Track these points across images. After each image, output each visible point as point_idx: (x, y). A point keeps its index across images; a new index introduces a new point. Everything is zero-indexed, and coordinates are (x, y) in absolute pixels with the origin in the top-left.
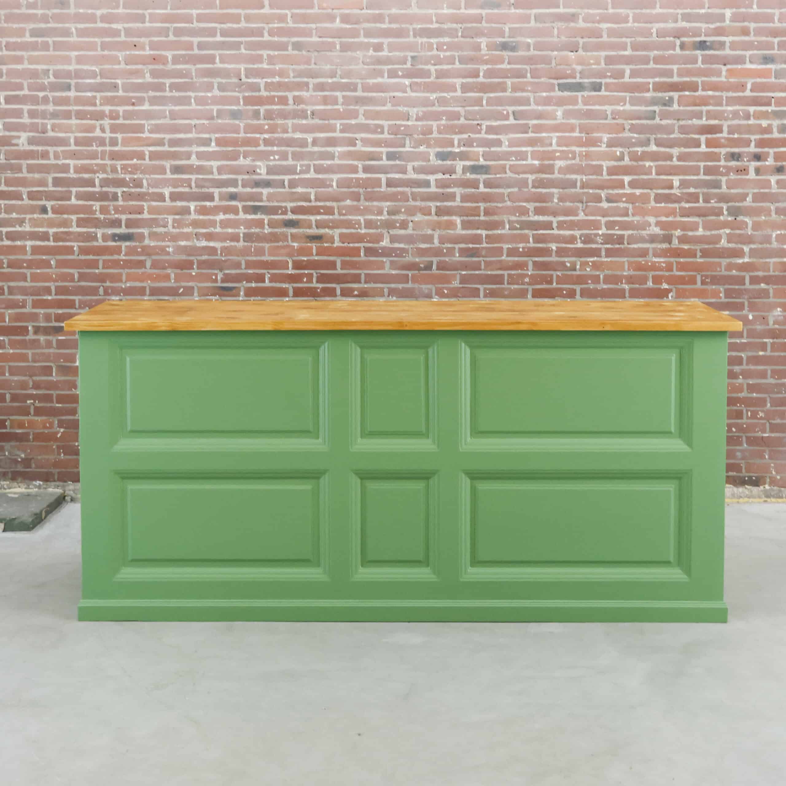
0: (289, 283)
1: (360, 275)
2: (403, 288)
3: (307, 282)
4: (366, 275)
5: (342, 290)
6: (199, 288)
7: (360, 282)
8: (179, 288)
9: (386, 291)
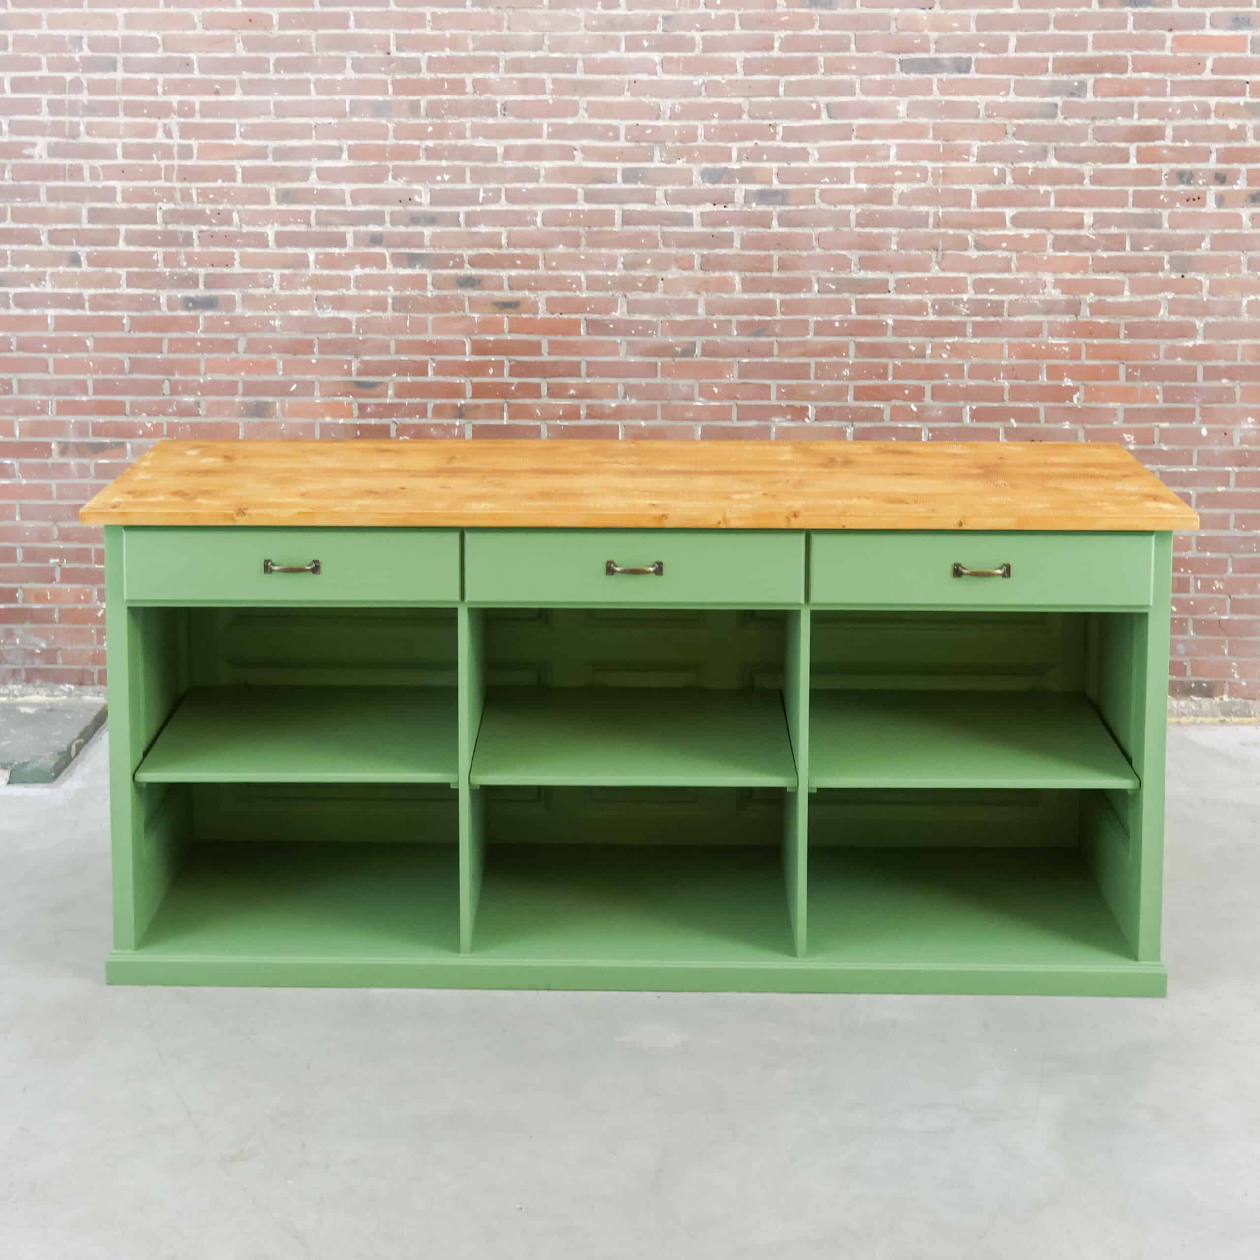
0: (466, 376)
1: (579, 363)
2: (647, 384)
3: (494, 375)
4: (588, 363)
5: (550, 387)
6: (322, 384)
7: (579, 375)
8: (291, 383)
9: (620, 389)
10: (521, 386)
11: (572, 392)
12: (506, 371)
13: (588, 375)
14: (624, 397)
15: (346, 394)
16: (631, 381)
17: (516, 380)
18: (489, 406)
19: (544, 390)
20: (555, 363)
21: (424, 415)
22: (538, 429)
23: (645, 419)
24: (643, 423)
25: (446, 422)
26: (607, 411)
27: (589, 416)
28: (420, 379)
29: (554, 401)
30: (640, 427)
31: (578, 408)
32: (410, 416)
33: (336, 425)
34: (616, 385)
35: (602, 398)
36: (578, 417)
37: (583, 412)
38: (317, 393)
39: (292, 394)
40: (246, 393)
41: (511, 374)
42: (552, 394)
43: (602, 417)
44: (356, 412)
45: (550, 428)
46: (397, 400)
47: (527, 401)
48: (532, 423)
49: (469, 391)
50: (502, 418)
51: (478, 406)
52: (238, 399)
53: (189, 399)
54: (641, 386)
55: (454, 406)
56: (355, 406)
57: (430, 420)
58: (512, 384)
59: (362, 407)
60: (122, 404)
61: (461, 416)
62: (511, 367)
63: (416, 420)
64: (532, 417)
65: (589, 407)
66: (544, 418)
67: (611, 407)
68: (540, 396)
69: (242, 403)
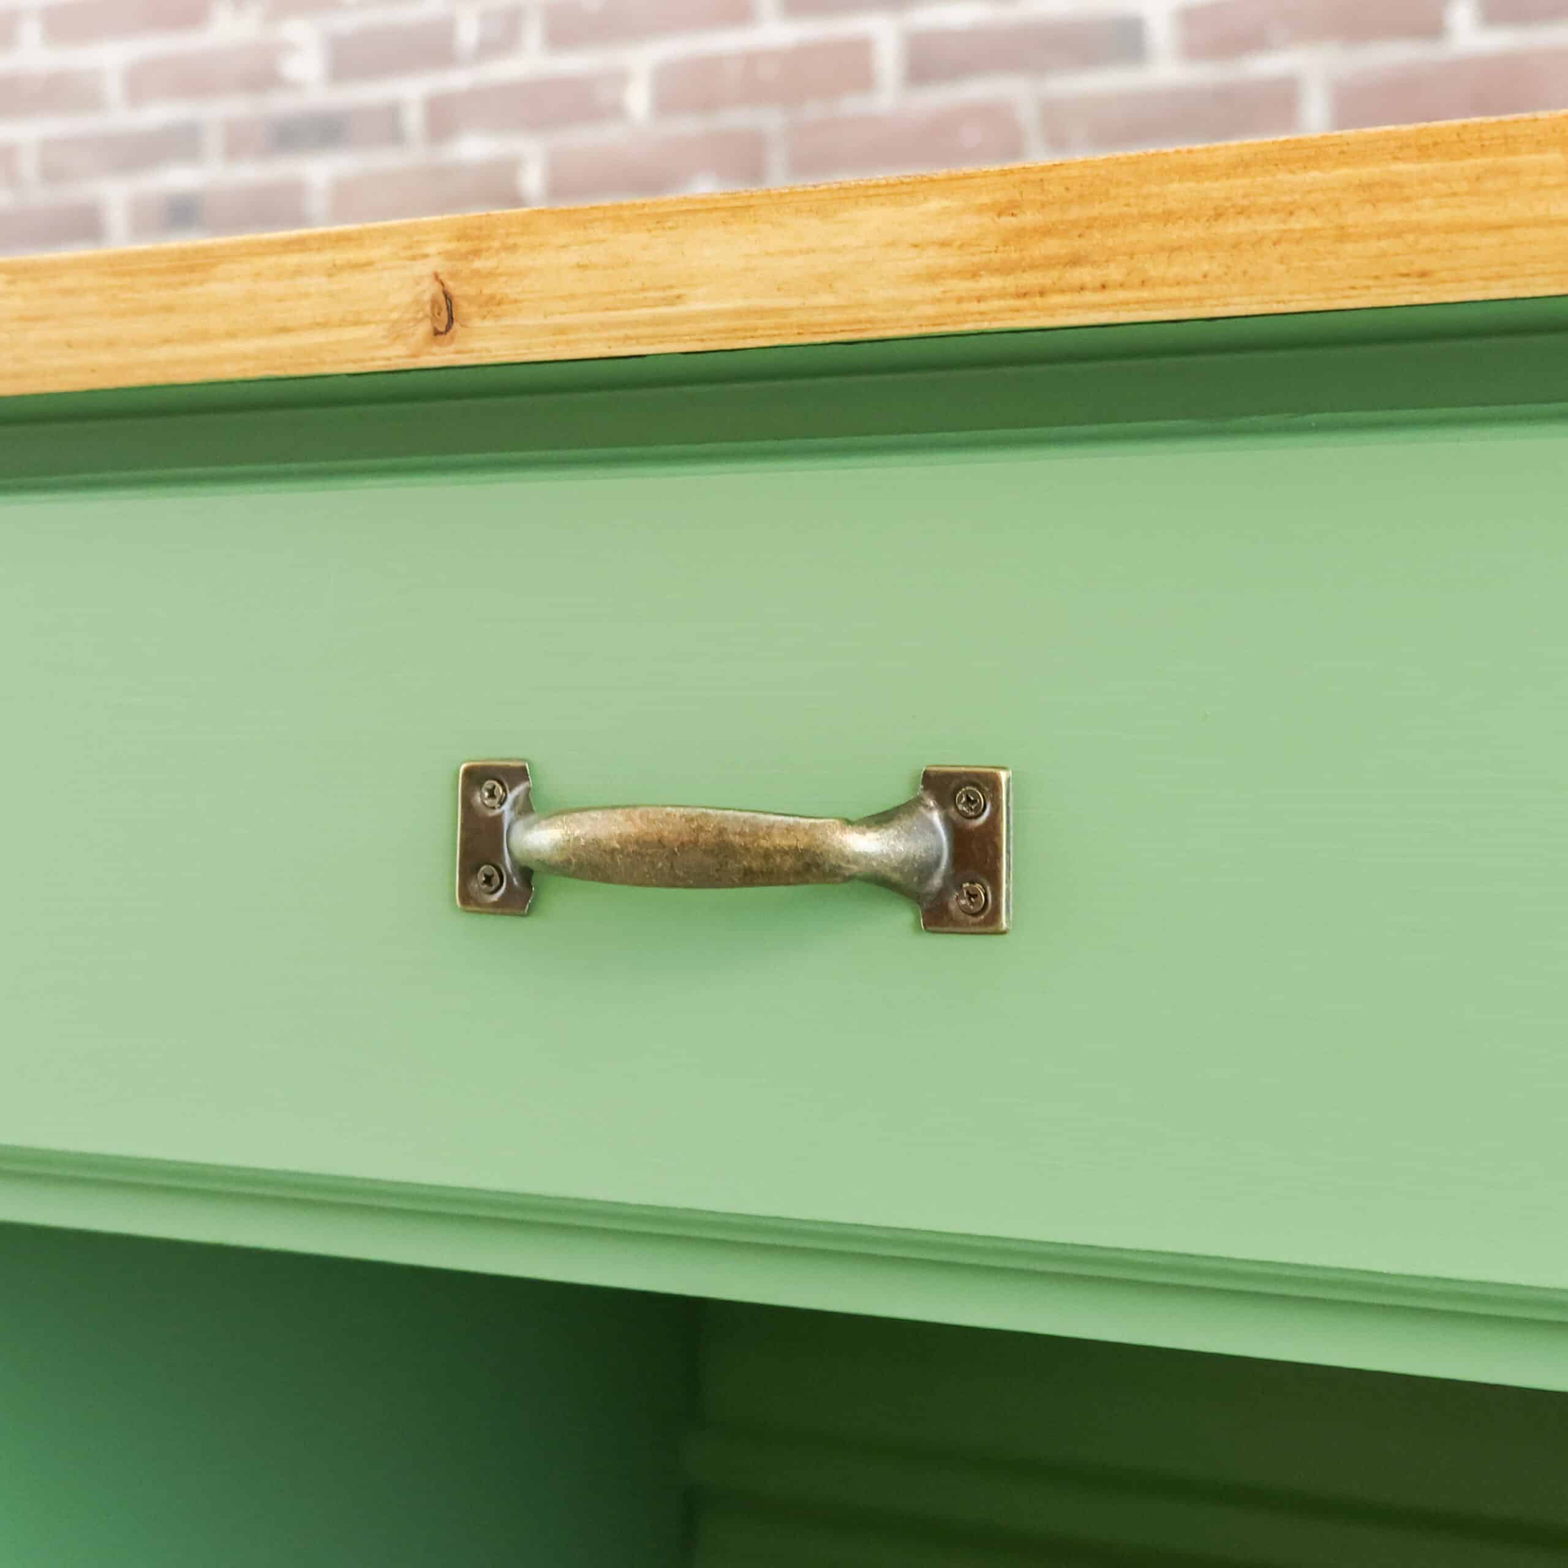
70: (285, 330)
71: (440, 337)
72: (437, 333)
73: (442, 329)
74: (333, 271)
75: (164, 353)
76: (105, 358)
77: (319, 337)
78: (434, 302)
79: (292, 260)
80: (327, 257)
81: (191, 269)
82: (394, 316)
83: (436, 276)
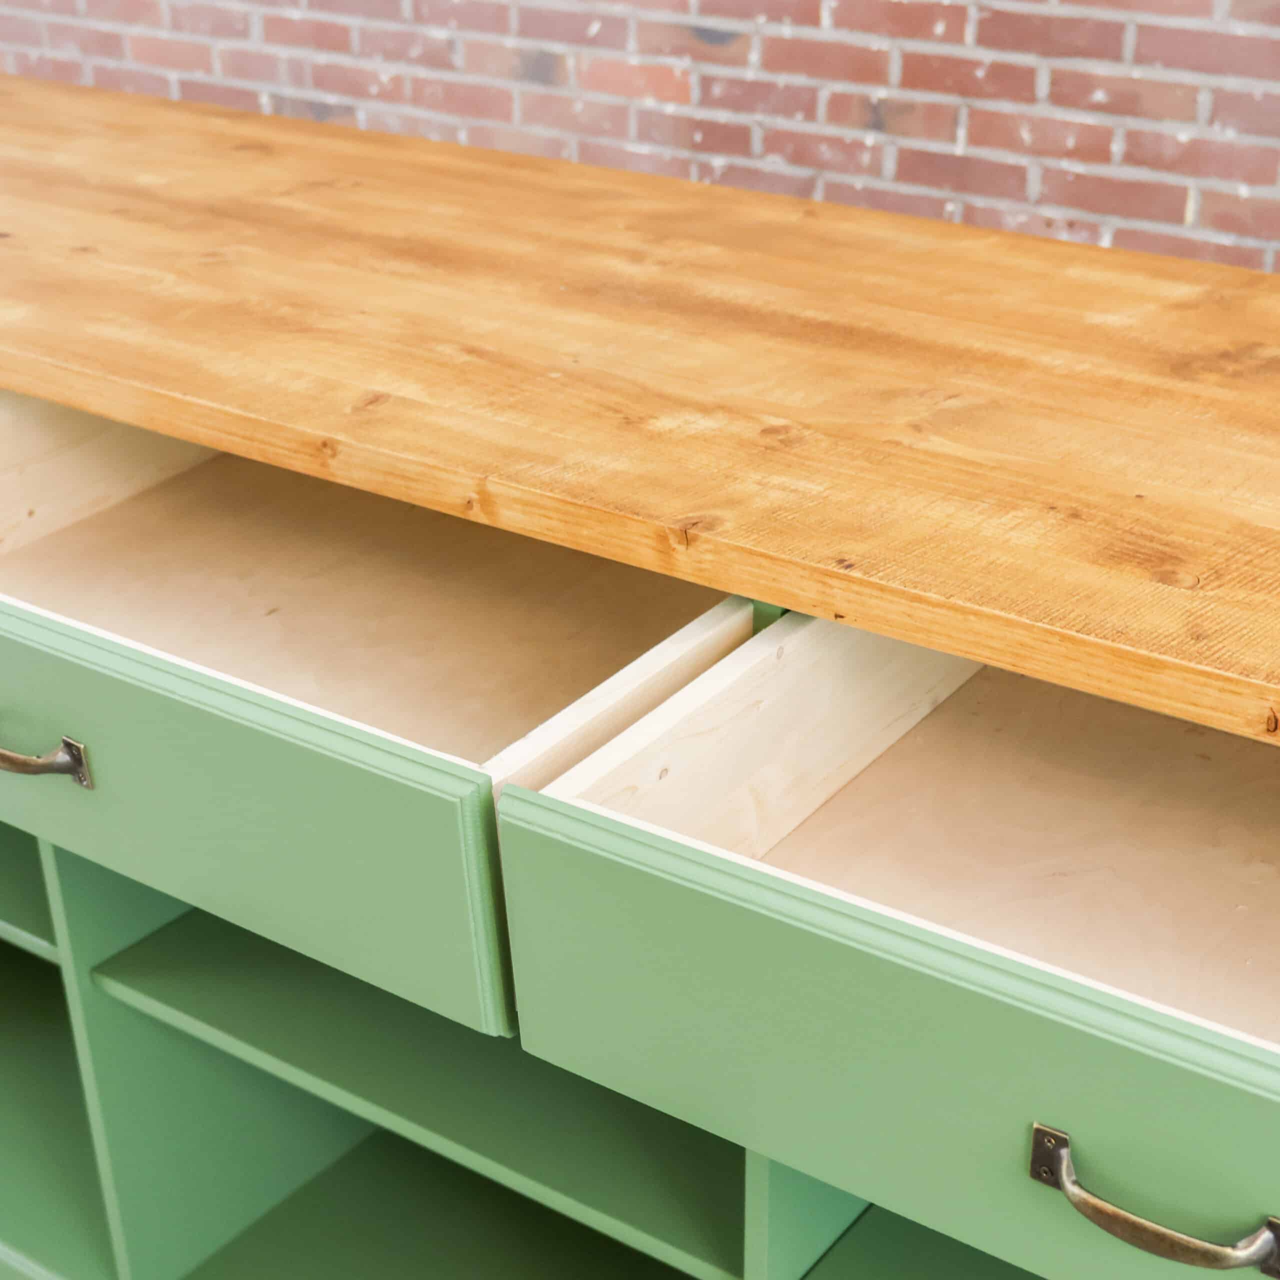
0: (893, 34)
1: (1120, 28)
2: (1267, 96)
3: (947, 38)
4: (1143, 30)
5: (1057, 79)
6: (643, 27)
7: (1116, 56)
8: (588, 19)
9: (1204, 100)
10: (998, 72)
11: (1099, 96)
12: (970, 32)
13: (1140, 59)
14: (1211, 122)
15: (678, 52)
16: (1232, 83)
17: (988, 56)
18: (933, 110)
19: (1043, 86)
20: (1071, 24)
21: (810, 114)
22: (1019, 173)
23: (1251, 180)
24: (1244, 191)
25: (849, 134)
26: (1169, 152)
27: (1130, 158)
28: (807, 33)
29: (1061, 114)
30: (1236, 199)
31: (1106, 135)
32: (788, 113)
33: (662, 116)
34: (1194, 90)
35: (1158, 117)
36: (1104, 156)
37: (1117, 147)
38: (632, 44)
39: (593, 42)
40: (524, 32)
41: (983, 40)
42: (1058, 98)
43: (1156, 163)
44: (695, 93)
45: (1048, 175)
46: (766, 77)
47: (1005, 107)
48: (1010, 158)
49: (895, 70)
50: (953, 138)
51: (908, 108)
52: (511, 42)
53: (439, 34)
54: (1249, 96)
55: (865, 101)
56: (694, 81)
57: (822, 127)
58: (976, 64)
59: (706, 82)
60: (344, 31)
61: (877, 125)
62: (982, 24)
63: (796, 124)
64: (1012, 144)
65: (1132, 137)
66: (1036, 151)
67: (1178, 144)
68: (1032, 99)
69: (519, 53)
70: (1195, 705)
71: (1270, 732)
72: (1268, 730)
73: (1272, 730)
74: (1222, 690)
75: (1137, 694)
76: (1106, 686)
77: (1209, 713)
78: (1269, 719)
79: (1202, 679)
80: (1220, 684)
81: (1153, 666)
82: (1249, 717)
83: (1272, 709)
